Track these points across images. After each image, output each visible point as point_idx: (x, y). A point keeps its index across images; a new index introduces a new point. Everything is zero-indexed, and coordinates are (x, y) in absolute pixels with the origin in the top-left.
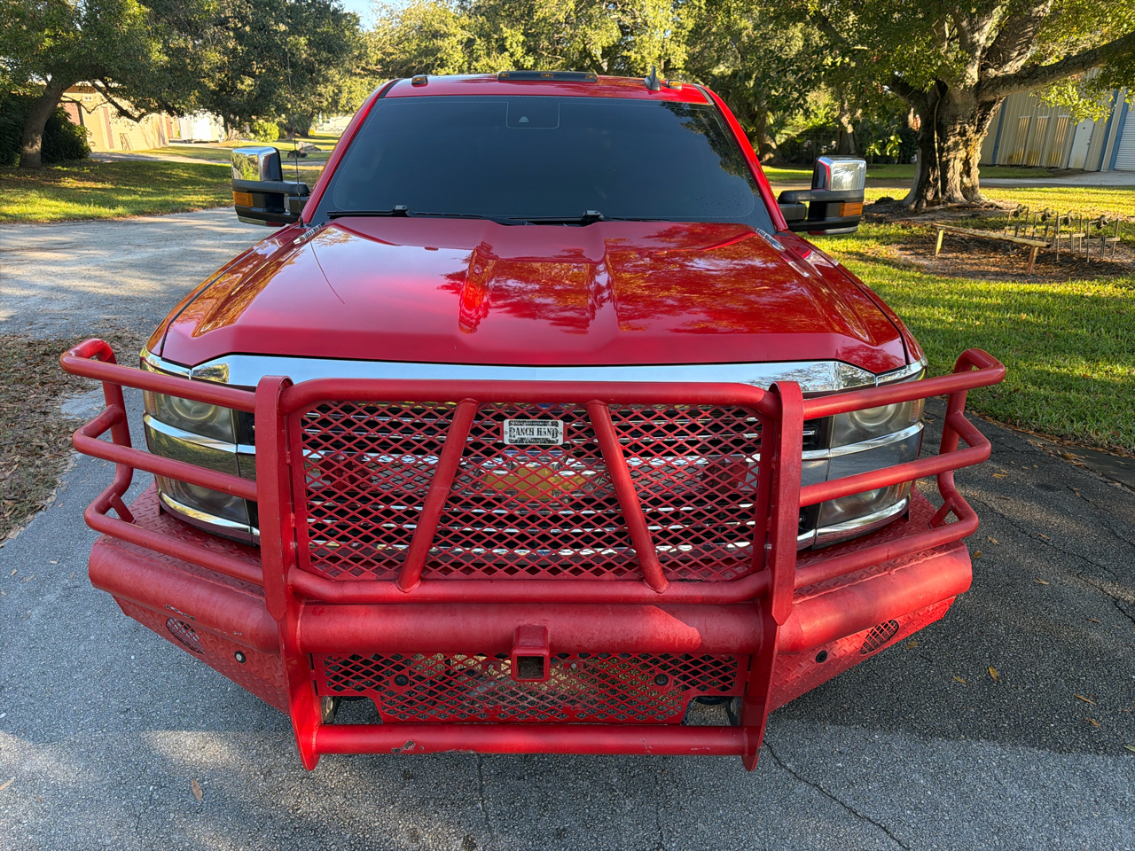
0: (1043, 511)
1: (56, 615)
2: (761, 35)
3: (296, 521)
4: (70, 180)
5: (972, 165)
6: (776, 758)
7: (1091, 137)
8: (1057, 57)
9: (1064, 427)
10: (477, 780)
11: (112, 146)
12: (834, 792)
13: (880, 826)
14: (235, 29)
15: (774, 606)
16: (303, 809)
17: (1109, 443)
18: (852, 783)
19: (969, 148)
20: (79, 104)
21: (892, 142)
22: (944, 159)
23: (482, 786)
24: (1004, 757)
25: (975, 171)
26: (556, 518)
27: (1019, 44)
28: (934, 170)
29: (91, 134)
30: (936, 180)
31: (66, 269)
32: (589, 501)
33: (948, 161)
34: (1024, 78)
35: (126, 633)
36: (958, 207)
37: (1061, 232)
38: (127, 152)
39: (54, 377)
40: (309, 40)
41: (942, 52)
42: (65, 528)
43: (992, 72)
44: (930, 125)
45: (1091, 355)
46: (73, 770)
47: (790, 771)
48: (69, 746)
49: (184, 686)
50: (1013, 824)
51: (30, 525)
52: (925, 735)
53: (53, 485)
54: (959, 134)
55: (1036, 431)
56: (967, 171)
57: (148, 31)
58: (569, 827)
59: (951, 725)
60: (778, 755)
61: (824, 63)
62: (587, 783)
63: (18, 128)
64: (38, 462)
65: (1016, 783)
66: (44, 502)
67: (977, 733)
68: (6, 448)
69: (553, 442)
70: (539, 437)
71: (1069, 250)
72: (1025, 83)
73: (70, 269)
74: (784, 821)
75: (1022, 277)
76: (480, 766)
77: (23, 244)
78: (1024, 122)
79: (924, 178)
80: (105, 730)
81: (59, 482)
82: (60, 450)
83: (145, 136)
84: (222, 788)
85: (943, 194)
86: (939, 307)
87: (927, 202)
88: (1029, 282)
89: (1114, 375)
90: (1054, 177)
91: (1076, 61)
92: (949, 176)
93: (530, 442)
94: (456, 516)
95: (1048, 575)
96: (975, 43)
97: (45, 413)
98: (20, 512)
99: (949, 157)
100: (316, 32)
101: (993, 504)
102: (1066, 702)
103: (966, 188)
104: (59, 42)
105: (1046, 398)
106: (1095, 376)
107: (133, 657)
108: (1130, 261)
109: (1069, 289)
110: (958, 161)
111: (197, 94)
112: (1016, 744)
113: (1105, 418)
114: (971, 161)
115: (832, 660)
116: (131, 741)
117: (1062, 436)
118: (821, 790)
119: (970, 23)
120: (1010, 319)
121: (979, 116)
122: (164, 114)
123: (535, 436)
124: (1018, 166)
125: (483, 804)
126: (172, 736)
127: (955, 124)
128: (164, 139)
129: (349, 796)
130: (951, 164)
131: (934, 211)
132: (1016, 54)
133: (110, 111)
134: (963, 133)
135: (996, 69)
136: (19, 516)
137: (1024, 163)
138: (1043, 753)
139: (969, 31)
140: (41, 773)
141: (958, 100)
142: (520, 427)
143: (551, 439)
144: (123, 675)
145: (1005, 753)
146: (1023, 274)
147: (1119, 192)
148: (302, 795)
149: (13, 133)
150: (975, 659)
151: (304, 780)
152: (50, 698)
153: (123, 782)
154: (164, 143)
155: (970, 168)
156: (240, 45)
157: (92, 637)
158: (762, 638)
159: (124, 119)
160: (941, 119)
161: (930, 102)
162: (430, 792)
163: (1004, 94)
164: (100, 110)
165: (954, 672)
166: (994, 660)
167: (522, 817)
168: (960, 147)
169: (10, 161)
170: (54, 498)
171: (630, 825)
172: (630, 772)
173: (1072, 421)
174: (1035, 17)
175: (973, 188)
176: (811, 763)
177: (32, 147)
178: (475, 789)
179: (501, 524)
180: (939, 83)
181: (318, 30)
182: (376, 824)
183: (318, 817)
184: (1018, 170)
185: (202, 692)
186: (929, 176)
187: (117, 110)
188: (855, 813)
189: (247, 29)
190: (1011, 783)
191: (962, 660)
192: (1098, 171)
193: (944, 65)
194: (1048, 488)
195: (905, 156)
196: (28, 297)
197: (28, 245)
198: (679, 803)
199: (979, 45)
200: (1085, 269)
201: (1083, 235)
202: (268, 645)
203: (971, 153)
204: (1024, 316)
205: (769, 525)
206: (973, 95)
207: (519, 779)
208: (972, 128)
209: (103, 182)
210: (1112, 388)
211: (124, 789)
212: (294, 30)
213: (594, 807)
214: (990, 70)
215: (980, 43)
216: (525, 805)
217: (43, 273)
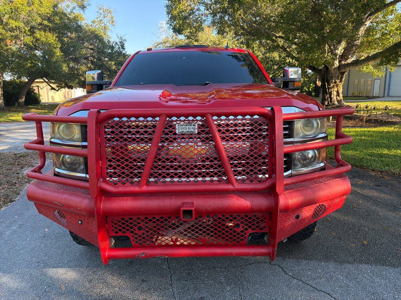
0: (377, 193)
1: (15, 233)
2: (265, 57)
3: (102, 164)
4: (34, 110)
5: (339, 93)
6: (285, 272)
7: (380, 85)
8: (364, 57)
9: (382, 168)
10: (170, 282)
11: (48, 100)
12: (308, 282)
13: (327, 293)
14: (91, 60)
15: (277, 188)
16: (103, 293)
17: (399, 173)
18: (315, 279)
19: (338, 87)
20: (38, 86)
21: (311, 86)
22: (330, 91)
23: (172, 283)
24: (372, 269)
25: (341, 95)
26: (196, 166)
27: (351, 53)
28: (327, 95)
29: (42, 96)
30: (328, 98)
31: (30, 134)
32: (207, 159)
33: (331, 92)
34: (354, 64)
35: (40, 238)
36: (336, 107)
37: (373, 113)
38: (54, 102)
39: (22, 163)
40: (115, 63)
41: (326, 56)
42: (22, 207)
43: (343, 63)
44: (324, 80)
45: (389, 148)
46: (17, 282)
47: (290, 276)
48: (16, 274)
49: (60, 254)
50: (379, 291)
51: (9, 206)
52: (341, 263)
53: (19, 194)
54: (334, 83)
55: (372, 170)
56: (338, 95)
57: (62, 60)
58: (206, 296)
59: (351, 259)
60: (285, 270)
61: (286, 61)
62: (212, 281)
63: (17, 94)
64: (14, 187)
65: (378, 278)
66: (15, 199)
67: (361, 262)
68: (3, 184)
69: (194, 132)
70: (189, 130)
71: (376, 118)
72: (355, 65)
73: (31, 134)
74: (289, 292)
75: (361, 127)
76: (171, 277)
77: (16, 128)
78: (356, 83)
79: (324, 97)
80: (30, 269)
81: (21, 193)
82: (22, 184)
83: (60, 97)
84: (72, 286)
85: (331, 102)
86: (333, 136)
87: (326, 105)
88: (364, 128)
89: (398, 153)
90: (369, 99)
91: (371, 57)
92: (332, 96)
93: (186, 132)
94: (160, 166)
95: (382, 212)
96: (336, 53)
97: (18, 174)
98: (6, 202)
99: (332, 90)
100: (117, 60)
101: (359, 191)
102: (394, 251)
103: (338, 100)
104: (32, 65)
105: (374, 160)
106: (391, 154)
107: (42, 245)
108: (398, 120)
109: (378, 129)
110: (335, 92)
111: (77, 80)
112: (376, 265)
113: (396, 165)
114: (339, 91)
115: (301, 219)
116: (39, 272)
117: (381, 171)
118: (303, 281)
119: (334, 47)
120: (358, 139)
121: (340, 77)
122: (67, 89)
123: (187, 130)
124: (356, 96)
125: (172, 290)
126: (55, 270)
127: (332, 80)
128: (66, 98)
129: (121, 288)
130: (333, 93)
131: (328, 108)
132: (350, 56)
133: (48, 88)
134: (335, 83)
135: (344, 61)
136: (5, 203)
137: (358, 95)
138: (387, 268)
139: (334, 50)
140: (4, 283)
141: (333, 72)
142: (182, 127)
143: (193, 131)
144: (38, 251)
145: (373, 268)
146: (361, 126)
147: (392, 102)
148: (103, 288)
149: (16, 96)
150: (358, 238)
151: (104, 283)
152: (10, 259)
153: (35, 285)
154: (66, 99)
155: (339, 94)
156: (92, 65)
157: (28, 240)
158: (274, 204)
159: (53, 90)
160: (327, 78)
161: (323, 73)
162: (152, 286)
163: (348, 69)
164: (45, 88)
165: (350, 242)
166: (365, 238)
167: (187, 294)
168: (335, 87)
169: (14, 105)
170: (18, 198)
171: (229, 295)
172: (228, 278)
173: (385, 167)
174: (355, 45)
175: (341, 100)
176: (298, 273)
177: (21, 100)
178: (169, 285)
179: (176, 169)
180: (325, 66)
181: (118, 60)
182: (131, 297)
183: (109, 295)
184: (356, 97)
185: (67, 256)
186: (325, 97)
187: (51, 88)
188: (317, 289)
189: (95, 60)
190: (376, 278)
191: (353, 239)
192: (383, 97)
193: (326, 60)
194: (378, 186)
195: (317, 95)
196: (16, 142)
197: (17, 128)
198: (248, 287)
199: (338, 54)
200: (383, 124)
201: (381, 113)
202: (90, 213)
203: (339, 89)
204: (363, 138)
205: (273, 161)
206: (337, 70)
207: (186, 281)
208: (338, 80)
209: (45, 110)
210: (398, 156)
211: (35, 288)
212: (110, 60)
213: (215, 289)
214: (342, 62)
215: (338, 53)
216: (188, 290)
217: (21, 135)
